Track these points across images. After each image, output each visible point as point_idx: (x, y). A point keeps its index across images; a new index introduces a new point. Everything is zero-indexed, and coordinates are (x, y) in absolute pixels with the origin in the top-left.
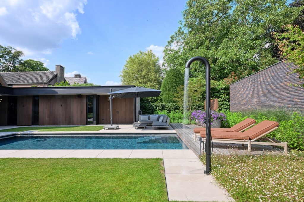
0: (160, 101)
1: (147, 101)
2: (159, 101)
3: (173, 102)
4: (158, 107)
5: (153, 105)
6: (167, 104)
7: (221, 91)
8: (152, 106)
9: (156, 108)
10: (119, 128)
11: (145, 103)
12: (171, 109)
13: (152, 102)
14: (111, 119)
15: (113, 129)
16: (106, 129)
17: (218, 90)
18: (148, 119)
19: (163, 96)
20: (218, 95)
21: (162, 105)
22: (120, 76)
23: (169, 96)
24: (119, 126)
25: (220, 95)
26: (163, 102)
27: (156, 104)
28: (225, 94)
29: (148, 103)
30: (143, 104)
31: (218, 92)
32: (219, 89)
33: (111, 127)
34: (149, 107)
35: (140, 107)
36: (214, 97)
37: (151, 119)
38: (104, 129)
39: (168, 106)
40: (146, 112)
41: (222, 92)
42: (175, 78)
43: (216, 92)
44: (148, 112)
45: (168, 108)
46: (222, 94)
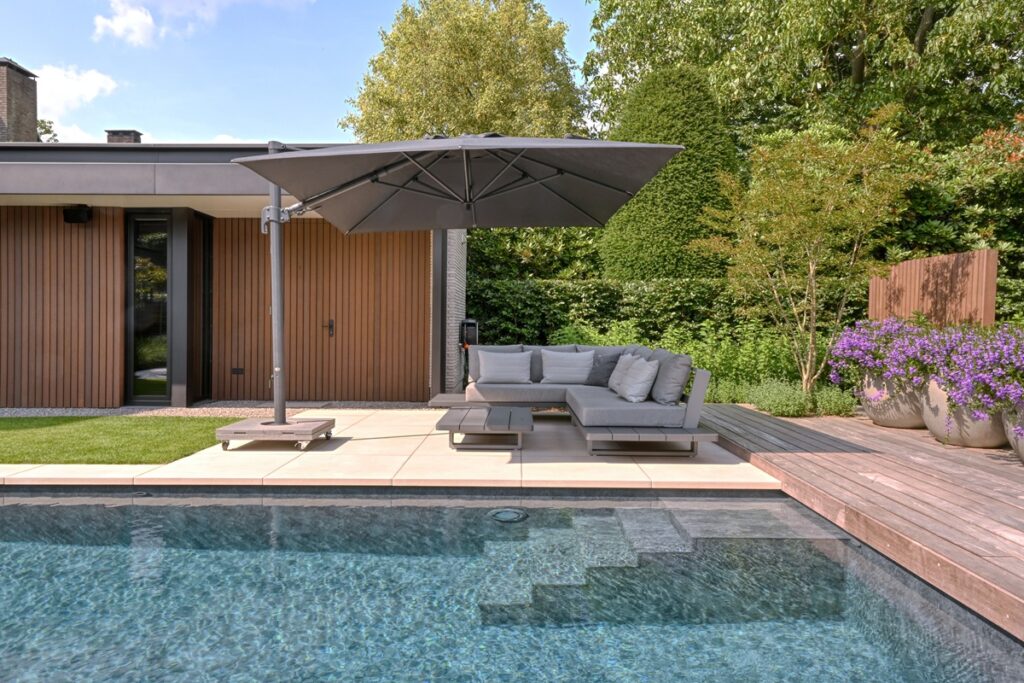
0: (584, 267)
1: (505, 263)
2: (578, 263)
3: (667, 275)
4: (579, 300)
5: (548, 287)
6: (628, 286)
7: (963, 210)
8: (538, 292)
9: (566, 309)
10: (335, 433)
11: (493, 276)
12: (657, 316)
13: (538, 274)
14: (277, 369)
15: (291, 446)
16: (234, 443)
17: (950, 205)
18: (526, 377)
19: (606, 237)
20: (948, 231)
21: (601, 289)
22: (344, 126)
23: (644, 234)
24: (331, 423)
25: (962, 231)
26: (605, 273)
27: (564, 281)
28: (992, 227)
29: (511, 278)
30: (486, 281)
31: (949, 213)
32: (951, 199)
33: (277, 431)
34: (520, 300)
35: (468, 297)
36: (922, 247)
37: (548, 375)
38: (225, 445)
39: (640, 299)
40: (505, 332)
41: (973, 218)
42: (680, 123)
43: (938, 218)
44: (513, 335)
45: (637, 305)
46: (973, 226)
